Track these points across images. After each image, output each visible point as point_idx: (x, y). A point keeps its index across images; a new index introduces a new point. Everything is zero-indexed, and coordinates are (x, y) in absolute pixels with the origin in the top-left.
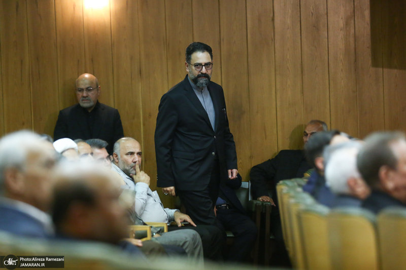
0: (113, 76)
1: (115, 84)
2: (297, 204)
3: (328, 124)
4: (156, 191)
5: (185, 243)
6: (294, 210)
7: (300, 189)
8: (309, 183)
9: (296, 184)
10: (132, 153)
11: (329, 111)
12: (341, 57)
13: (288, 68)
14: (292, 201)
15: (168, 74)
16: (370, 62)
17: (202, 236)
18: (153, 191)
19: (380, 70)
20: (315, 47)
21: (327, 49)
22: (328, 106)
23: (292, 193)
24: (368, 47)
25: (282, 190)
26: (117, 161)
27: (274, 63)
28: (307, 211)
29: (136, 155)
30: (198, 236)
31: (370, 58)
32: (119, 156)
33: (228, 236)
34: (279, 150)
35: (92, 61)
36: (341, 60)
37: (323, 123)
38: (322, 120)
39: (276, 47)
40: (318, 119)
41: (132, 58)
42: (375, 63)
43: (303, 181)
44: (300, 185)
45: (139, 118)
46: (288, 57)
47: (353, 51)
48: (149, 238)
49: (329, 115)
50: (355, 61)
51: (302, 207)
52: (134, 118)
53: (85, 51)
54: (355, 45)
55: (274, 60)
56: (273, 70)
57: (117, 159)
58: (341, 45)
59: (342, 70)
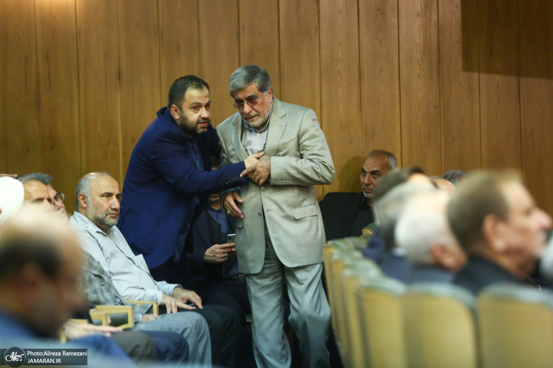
0: (79, 82)
1: (82, 92)
2: (354, 277)
3: (398, 155)
4: (141, 256)
5: (184, 330)
6: (351, 287)
7: (358, 254)
8: (372, 245)
9: (352, 246)
10: (109, 195)
11: (399, 135)
12: (418, 56)
13: (339, 72)
14: (347, 272)
15: (160, 78)
16: (461, 63)
17: (209, 323)
18: (136, 255)
19: (476, 75)
20: (380, 41)
21: (397, 44)
22: (398, 129)
23: (348, 261)
24: (458, 42)
25: (331, 254)
26: (85, 206)
27: (318, 63)
28: (371, 289)
29: (114, 197)
30: (204, 324)
31: (460, 58)
32: (89, 198)
33: (247, 321)
34: (325, 194)
35: (47, 57)
36: (418, 61)
37: (390, 155)
38: (389, 150)
39: (322, 40)
40: (383, 149)
41: (106, 55)
42: (468, 66)
43: (362, 242)
44: (358, 248)
45: (116, 144)
46: (340, 55)
47: (435, 47)
48: (130, 324)
49: (399, 141)
50: (439, 62)
51: (363, 282)
52: (108, 144)
53: (36, 43)
54: (439, 39)
55: (318, 60)
56: (317, 74)
57: (85, 203)
58: (418, 39)
59: (419, 76)
